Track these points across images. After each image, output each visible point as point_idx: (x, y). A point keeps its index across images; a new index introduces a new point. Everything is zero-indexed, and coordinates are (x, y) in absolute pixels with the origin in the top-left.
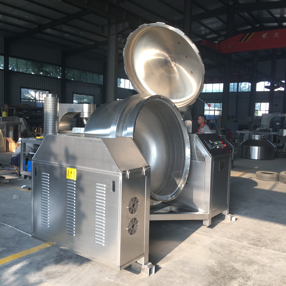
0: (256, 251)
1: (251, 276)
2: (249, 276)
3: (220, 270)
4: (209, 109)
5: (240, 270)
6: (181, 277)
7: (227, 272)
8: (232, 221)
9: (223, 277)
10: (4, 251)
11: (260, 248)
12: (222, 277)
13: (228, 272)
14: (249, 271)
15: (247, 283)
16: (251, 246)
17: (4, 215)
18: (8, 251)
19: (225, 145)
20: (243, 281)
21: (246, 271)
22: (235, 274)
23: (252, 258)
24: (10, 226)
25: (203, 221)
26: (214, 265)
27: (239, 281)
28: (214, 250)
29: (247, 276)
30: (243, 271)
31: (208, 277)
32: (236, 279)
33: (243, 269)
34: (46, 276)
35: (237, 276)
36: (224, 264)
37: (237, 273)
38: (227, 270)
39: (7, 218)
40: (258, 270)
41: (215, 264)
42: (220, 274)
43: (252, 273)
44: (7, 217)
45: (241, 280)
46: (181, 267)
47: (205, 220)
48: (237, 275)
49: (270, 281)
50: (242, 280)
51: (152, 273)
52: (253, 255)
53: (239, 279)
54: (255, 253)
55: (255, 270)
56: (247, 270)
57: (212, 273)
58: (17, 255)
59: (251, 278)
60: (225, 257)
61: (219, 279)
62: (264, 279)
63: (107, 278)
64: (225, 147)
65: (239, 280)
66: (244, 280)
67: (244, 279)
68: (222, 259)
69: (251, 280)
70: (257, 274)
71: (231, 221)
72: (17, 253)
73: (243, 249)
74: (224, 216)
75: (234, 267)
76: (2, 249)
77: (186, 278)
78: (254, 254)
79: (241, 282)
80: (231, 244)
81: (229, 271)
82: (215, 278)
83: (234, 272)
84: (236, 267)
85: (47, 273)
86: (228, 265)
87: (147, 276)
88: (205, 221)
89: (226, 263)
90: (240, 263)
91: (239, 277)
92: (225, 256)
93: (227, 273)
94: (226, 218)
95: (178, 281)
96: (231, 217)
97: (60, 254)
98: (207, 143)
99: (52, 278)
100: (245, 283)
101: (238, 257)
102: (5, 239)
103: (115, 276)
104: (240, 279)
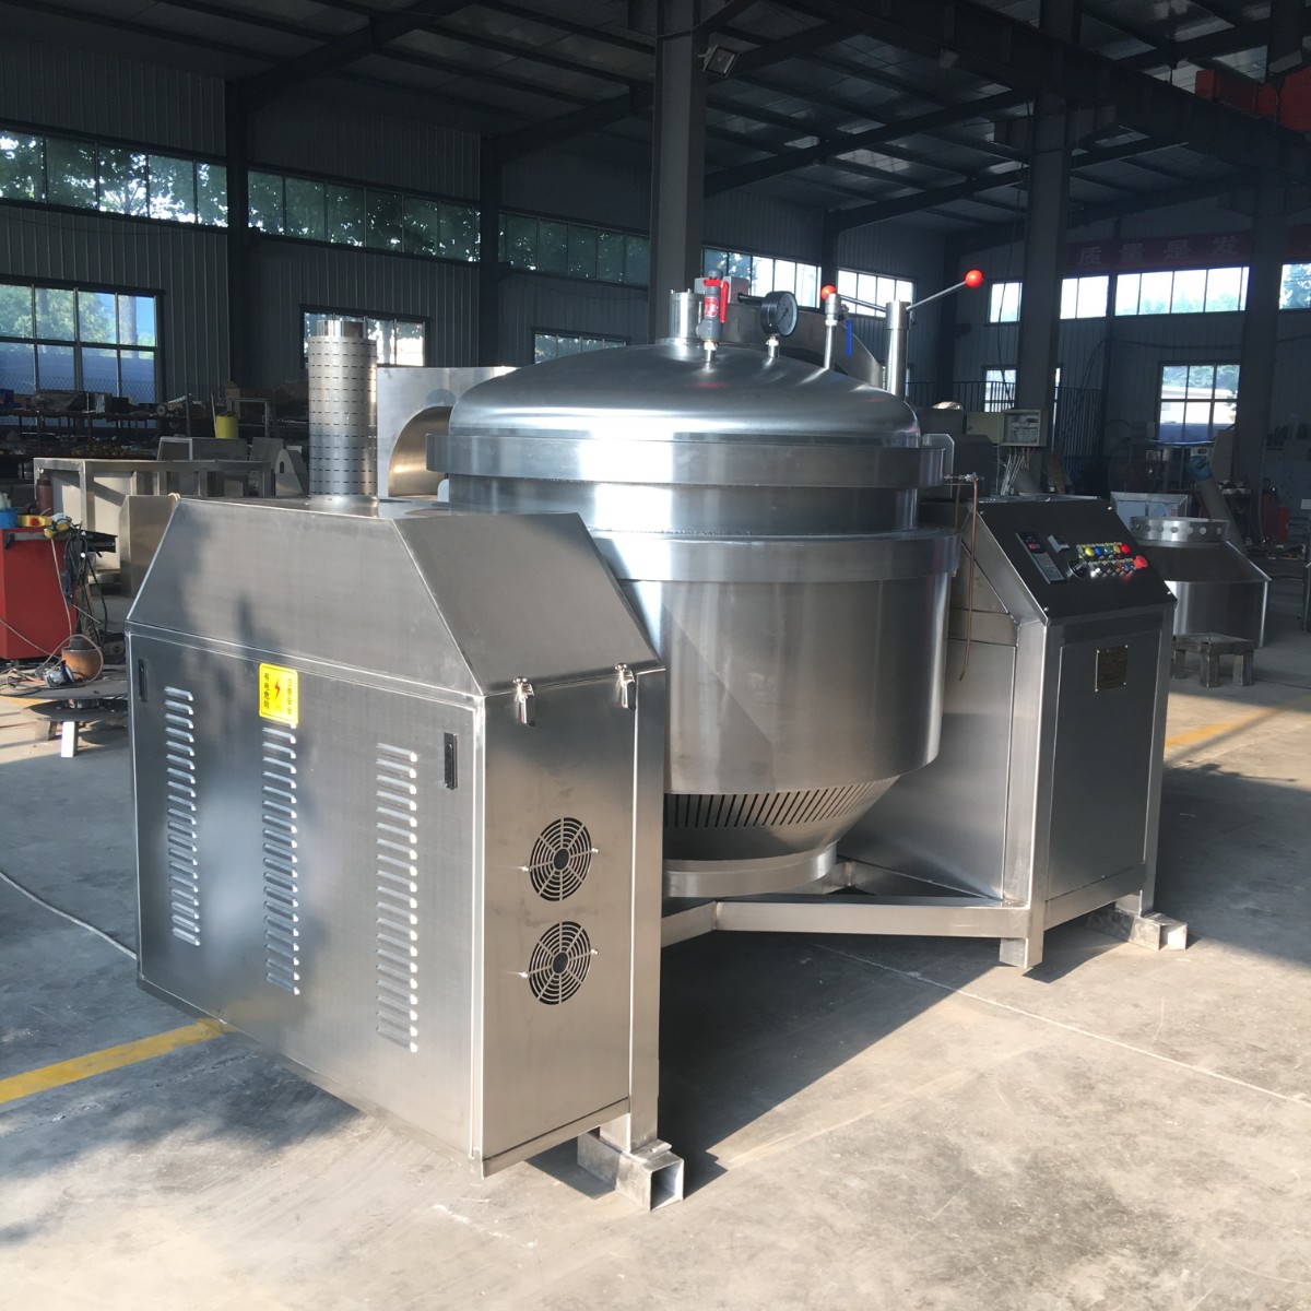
0: (1251, 1114)
1: (1189, 1244)
2: (1174, 1246)
3: (1031, 1204)
4: (1184, 397)
5: (1137, 1211)
6: (810, 1224)
7: (1064, 1213)
8: (1165, 947)
9: (1034, 1237)
10: (19, 1045)
11: (1279, 1096)
12: (1030, 1242)
13: (1072, 1215)
14: (1184, 1214)
15: (1155, 1281)
16: (1236, 1081)
17: (87, 878)
18: (37, 1045)
19: (1138, 563)
20: (1135, 1268)
21: (1169, 1217)
22: (1106, 1226)
23: (1219, 1149)
24: (91, 928)
25: (1002, 945)
26: (1006, 1175)
27: (1115, 1269)
28: (1028, 1092)
29: (1169, 1242)
30: (1152, 1214)
31: (955, 1235)
32: (1100, 1254)
33: (1155, 1201)
34: (161, 1174)
35: (1111, 1239)
36: (1058, 1172)
37: (1114, 1223)
38: (1066, 1204)
39: (96, 889)
40: (1235, 1214)
41: (1011, 1168)
42: (1026, 1222)
43: (1197, 1229)
44: (95, 886)
45: (1126, 1262)
46: (827, 1173)
47: (1009, 939)
48: (1112, 1233)
49: (1286, 1280)
50: (1131, 1262)
51: (670, 1194)
52: (1231, 1131)
53: (1119, 1258)
54: (1244, 1124)
55: (1220, 1212)
56: (1177, 1212)
57: (984, 1214)
58: (68, 1065)
59: (1185, 1254)
60: (1077, 1136)
61: (1011, 1250)
62: (1255, 1268)
63: (443, 1208)
64: (1138, 570)
65: (1115, 1260)
66: (1144, 1266)
67: (1145, 1257)
68: (1056, 1143)
69: (1183, 1265)
70: (1222, 1237)
71: (1160, 947)
72: (74, 1056)
73: (1184, 1095)
74: (1129, 920)
75: (1111, 1190)
76: (17, 1037)
77: (836, 1234)
78: (1239, 1125)
79: (1124, 1276)
80: (1125, 1068)
81: (1077, 1212)
82: (992, 1241)
83: (1100, 1217)
84: (1119, 1190)
85: (171, 1165)
86: (1078, 1180)
87: (641, 1209)
88: (1011, 943)
89: (1073, 1164)
90: (1151, 1169)
91: (1122, 1244)
92: (1077, 1128)
93: (1064, 1220)
94: (1138, 935)
95: (791, 1244)
96: (1162, 928)
97: (266, 1072)
98: (1032, 551)
99: (185, 1189)
100: (1144, 1279)
101: (1145, 1138)
102: (48, 987)
103: (487, 1197)
104: (1122, 1255)
